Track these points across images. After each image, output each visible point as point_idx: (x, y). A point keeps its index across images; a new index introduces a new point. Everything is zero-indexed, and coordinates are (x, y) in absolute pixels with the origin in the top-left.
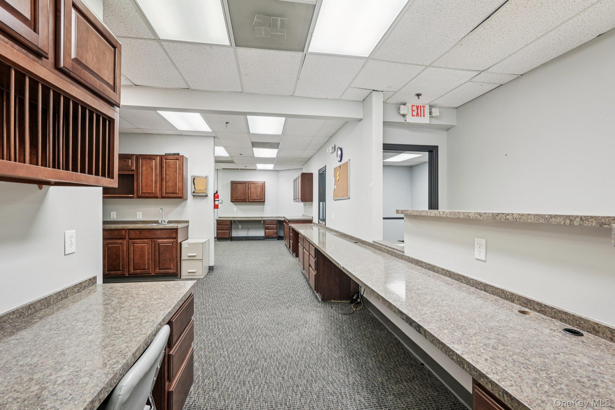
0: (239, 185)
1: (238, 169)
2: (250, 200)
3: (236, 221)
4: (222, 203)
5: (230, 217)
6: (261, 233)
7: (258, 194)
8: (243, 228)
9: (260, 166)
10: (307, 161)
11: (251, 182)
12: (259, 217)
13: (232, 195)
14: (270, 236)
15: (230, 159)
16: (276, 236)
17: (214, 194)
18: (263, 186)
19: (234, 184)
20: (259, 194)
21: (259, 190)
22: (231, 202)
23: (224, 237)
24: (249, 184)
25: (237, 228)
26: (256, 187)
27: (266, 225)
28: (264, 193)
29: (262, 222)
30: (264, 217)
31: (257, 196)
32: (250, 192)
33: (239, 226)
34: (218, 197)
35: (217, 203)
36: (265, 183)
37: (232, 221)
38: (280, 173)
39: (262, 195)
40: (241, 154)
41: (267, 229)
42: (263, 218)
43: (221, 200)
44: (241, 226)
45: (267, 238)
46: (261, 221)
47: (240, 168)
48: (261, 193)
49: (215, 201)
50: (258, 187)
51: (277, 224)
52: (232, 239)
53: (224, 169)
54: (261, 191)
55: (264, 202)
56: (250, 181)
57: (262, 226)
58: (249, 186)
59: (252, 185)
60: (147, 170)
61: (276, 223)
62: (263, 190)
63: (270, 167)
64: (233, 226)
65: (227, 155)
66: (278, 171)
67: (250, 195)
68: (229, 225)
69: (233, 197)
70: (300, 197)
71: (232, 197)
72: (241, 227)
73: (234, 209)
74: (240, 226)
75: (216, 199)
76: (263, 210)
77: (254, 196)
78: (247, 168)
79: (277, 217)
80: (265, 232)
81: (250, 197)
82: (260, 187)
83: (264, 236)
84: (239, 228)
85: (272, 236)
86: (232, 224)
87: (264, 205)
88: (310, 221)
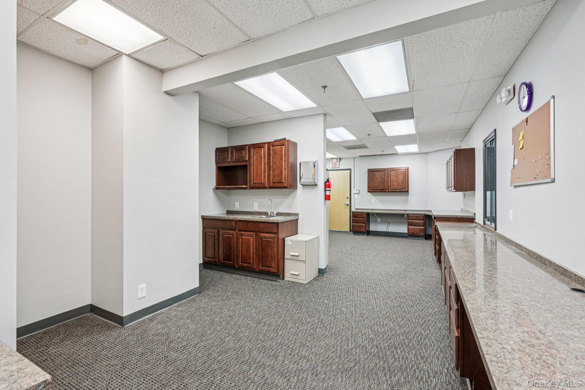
0: (377, 173)
1: (376, 155)
2: (390, 190)
3: (375, 214)
4: (359, 193)
5: (368, 209)
6: (403, 229)
7: (400, 182)
8: (382, 222)
9: (400, 149)
11: (390, 169)
12: (401, 210)
13: (369, 185)
14: (414, 234)
15: (360, 143)
16: (422, 234)
17: (325, 183)
18: (407, 173)
19: (371, 172)
20: (401, 182)
21: (401, 178)
22: (368, 192)
23: (360, 231)
24: (389, 171)
25: (376, 222)
26: (397, 174)
27: (409, 219)
28: (407, 181)
29: (406, 215)
30: (408, 210)
31: (398, 185)
32: (389, 180)
33: (378, 219)
36: (408, 169)
37: (370, 214)
38: (430, 156)
39: (404, 183)
40: (369, 135)
41: (410, 224)
42: (406, 211)
43: (358, 190)
44: (380, 219)
45: (411, 235)
46: (404, 215)
47: (377, 154)
48: (403, 182)
49: (325, 191)
50: (400, 174)
51: (424, 220)
52: (369, 233)
53: (360, 156)
54: (403, 179)
55: (408, 191)
56: (389, 168)
57: (406, 221)
58: (389, 173)
59: (392, 173)
60: (257, 159)
61: (423, 218)
62: (405, 178)
63: (414, 148)
64: (371, 219)
65: (355, 138)
66: (426, 153)
67: (389, 184)
68: (365, 218)
70: (453, 185)
71: (369, 187)
72: (380, 220)
73: (373, 200)
74: (379, 220)
75: (327, 189)
76: (406, 202)
77: (395, 186)
78: (384, 153)
79: (426, 211)
80: (408, 228)
81: (389, 187)
82: (402, 174)
83: (407, 232)
84: (378, 221)
85: (417, 234)
86: (370, 216)
87: (408, 195)
88: (471, 220)
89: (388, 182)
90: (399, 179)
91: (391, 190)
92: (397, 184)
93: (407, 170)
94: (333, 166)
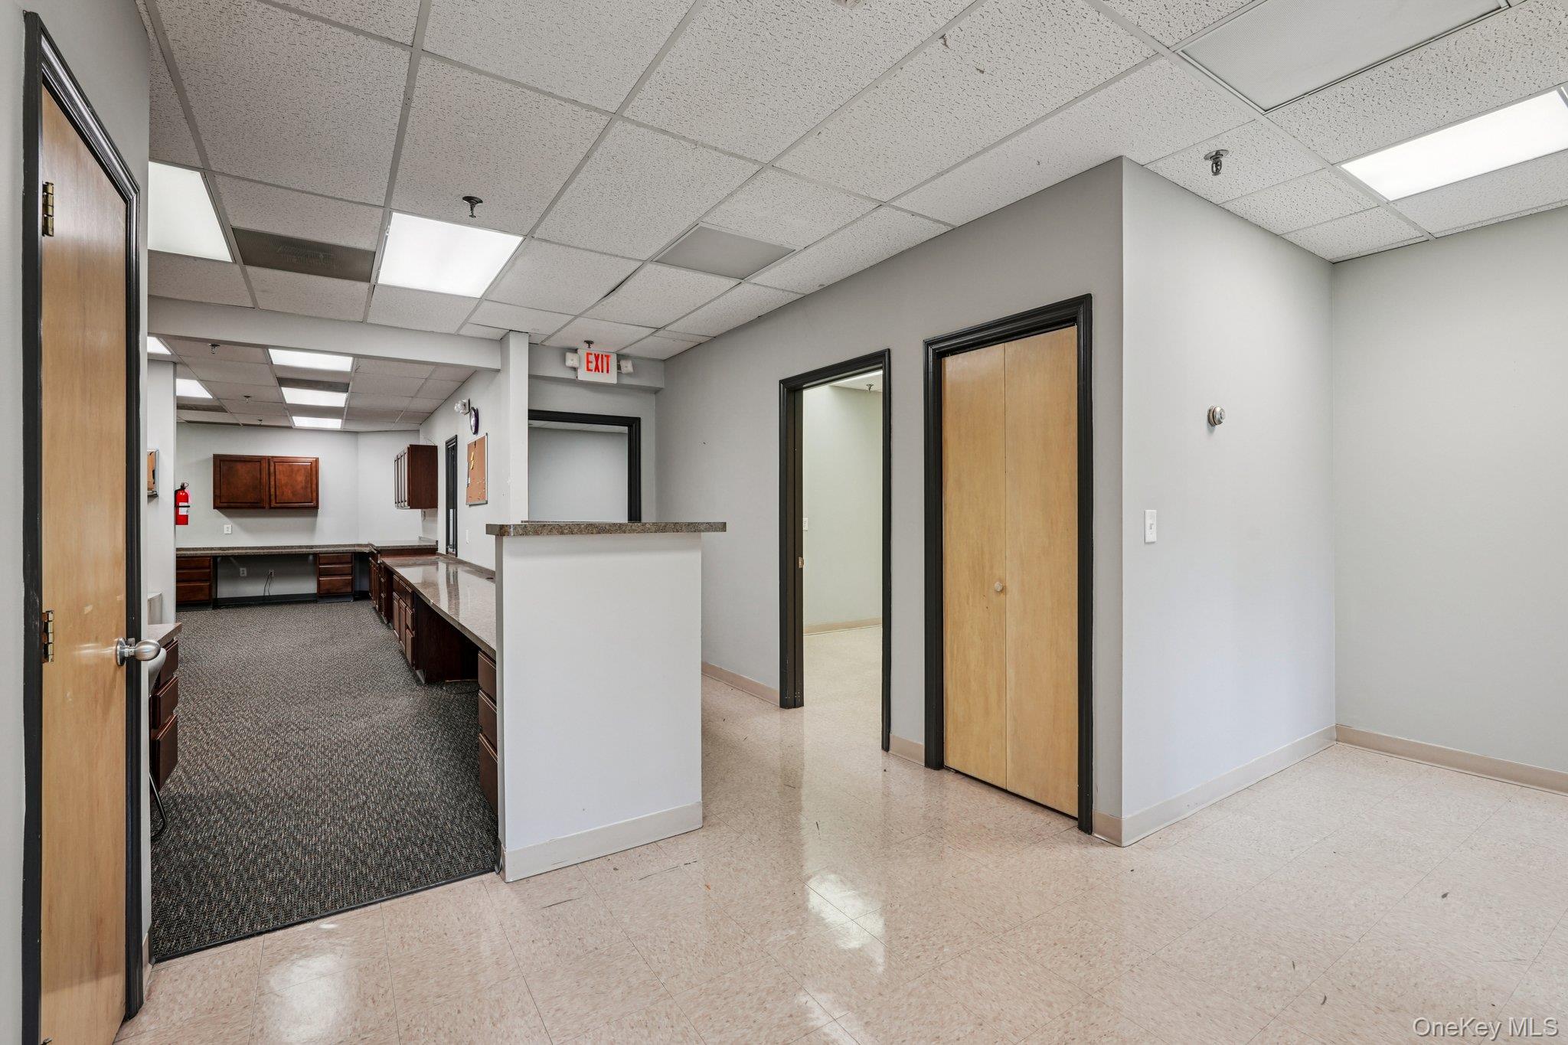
0: (239, 466)
1: (238, 425)
2: (273, 504)
3: (232, 559)
4: (195, 512)
5: (213, 548)
6: (308, 586)
7: (298, 486)
8: (252, 576)
9: (300, 421)
10: (426, 418)
11: (275, 460)
12: (300, 547)
13: (217, 491)
14: (334, 591)
15: (215, 404)
16: (348, 590)
17: (176, 492)
18: (314, 469)
19: (223, 465)
20: (302, 488)
21: (300, 478)
22: (215, 508)
23: (192, 599)
24: (272, 464)
25: (235, 577)
26: (292, 471)
27: (320, 564)
28: (314, 486)
29: (311, 557)
30: (316, 547)
31: (294, 495)
32: (272, 483)
33: (241, 569)
34: (186, 499)
35: (182, 511)
36: (317, 460)
37: (219, 559)
39: (309, 490)
40: (249, 397)
41: (323, 574)
42: (312, 547)
44: (245, 569)
45: (325, 595)
46: (308, 555)
47: (241, 421)
48: (306, 488)
49: (177, 507)
50: (298, 471)
51: (351, 563)
52: (218, 604)
53: (190, 422)
54: (307, 482)
55: (316, 507)
56: (273, 457)
57: (310, 568)
58: (272, 469)
59: (279, 468)
61: (349, 560)
62: (311, 479)
63: (335, 424)
64: (219, 571)
65: (207, 395)
66: (356, 433)
67: (273, 490)
68: (209, 568)
69: (220, 497)
70: (406, 498)
71: (217, 497)
72: (245, 572)
73: (225, 526)
74: (243, 571)
75: (181, 504)
76: (312, 529)
77: (286, 495)
78: (263, 423)
79: (354, 546)
80: (319, 583)
81: (273, 497)
82: (303, 471)
83: (316, 592)
84: (241, 575)
85: (339, 591)
86: (219, 566)
87: (316, 515)
88: (432, 551)
89: (270, 488)
90: (296, 481)
91: (276, 503)
92: (292, 492)
93: (314, 465)
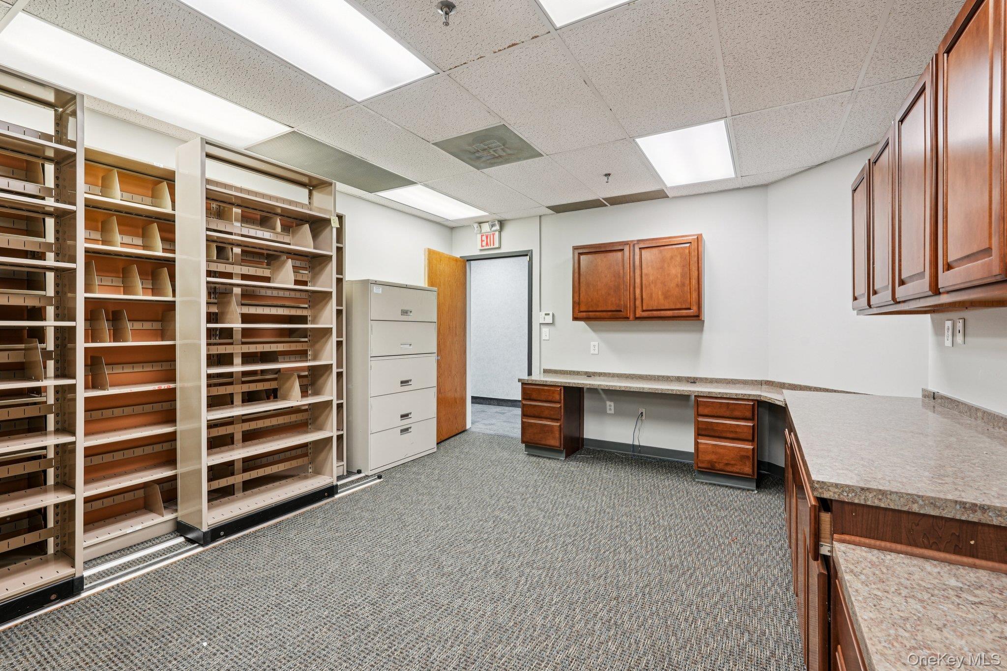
2: (639, 313)
3: (597, 390)
4: (553, 324)
5: (578, 373)
6: (682, 440)
7: (673, 285)
8: (618, 413)
11: (642, 245)
13: (576, 295)
14: (718, 466)
16: (749, 469)
18: (694, 254)
19: (583, 255)
20: (677, 285)
21: (675, 271)
22: (575, 319)
23: (543, 442)
24: (637, 251)
25: (601, 412)
26: (664, 260)
28: (694, 282)
29: (692, 400)
31: (666, 297)
32: (638, 281)
33: (608, 403)
36: (699, 239)
37: (584, 389)
38: (775, 194)
41: (703, 433)
42: (694, 382)
43: (551, 315)
44: (612, 404)
45: (705, 468)
46: (686, 396)
48: (683, 285)
50: (672, 258)
52: (580, 449)
53: (554, 210)
54: (683, 276)
55: (696, 317)
56: (639, 241)
58: (637, 258)
59: (646, 256)
61: (750, 414)
62: (690, 271)
64: (586, 407)
66: (765, 186)
67: (638, 291)
69: (579, 304)
71: (576, 304)
72: (613, 408)
73: (592, 343)
74: (610, 406)
76: (696, 351)
77: (655, 297)
80: (697, 445)
81: (638, 303)
82: (678, 259)
84: (608, 412)
85: (729, 468)
86: (585, 395)
87: (701, 330)
89: (634, 288)
90: (669, 275)
91: (643, 311)
92: (663, 294)
93: (694, 245)
94: (484, 243)
